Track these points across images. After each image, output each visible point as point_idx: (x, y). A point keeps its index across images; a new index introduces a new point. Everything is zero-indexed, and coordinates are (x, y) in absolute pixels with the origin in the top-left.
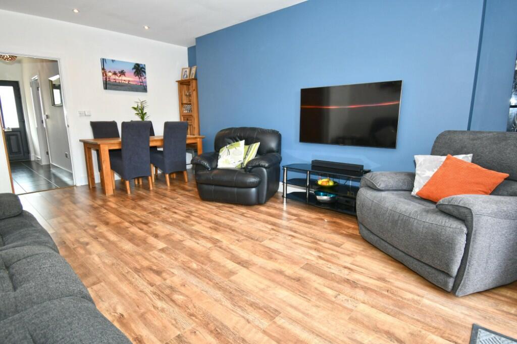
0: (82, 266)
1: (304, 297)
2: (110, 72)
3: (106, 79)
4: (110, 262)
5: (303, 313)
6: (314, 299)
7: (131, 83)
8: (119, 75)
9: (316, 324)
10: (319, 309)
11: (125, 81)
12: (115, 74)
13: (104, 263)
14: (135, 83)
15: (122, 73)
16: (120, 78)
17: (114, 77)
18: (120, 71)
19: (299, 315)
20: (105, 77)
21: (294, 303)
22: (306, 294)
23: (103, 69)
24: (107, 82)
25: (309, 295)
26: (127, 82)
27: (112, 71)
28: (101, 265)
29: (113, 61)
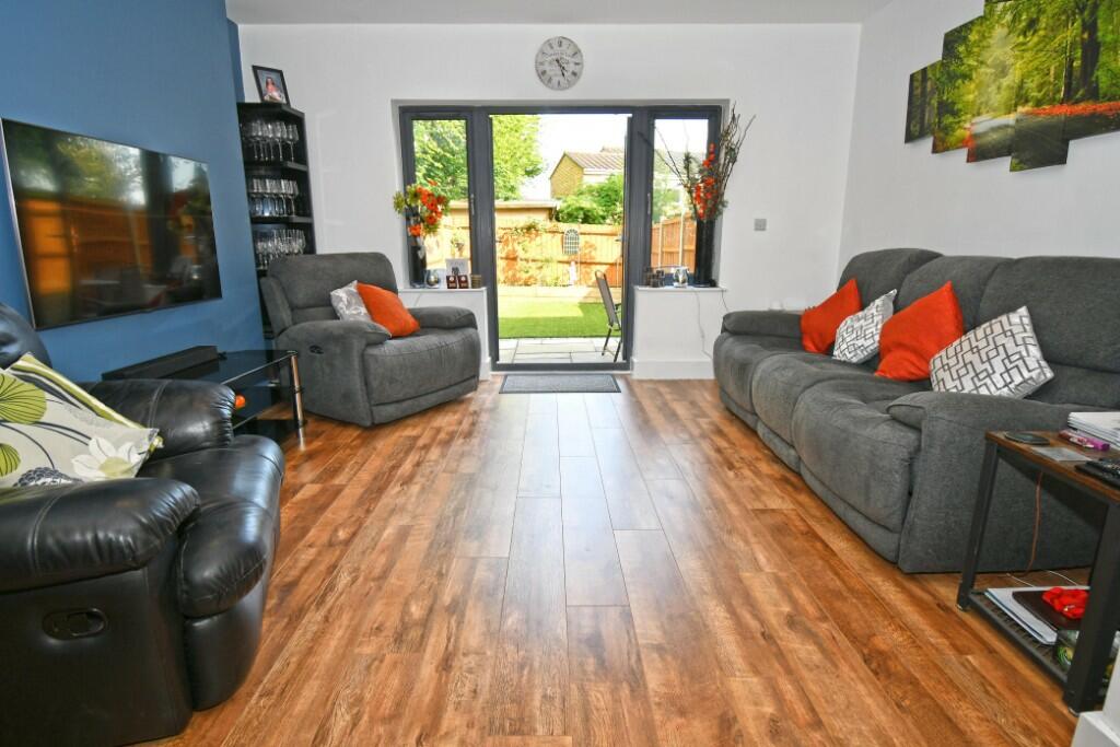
0: (790, 553)
4: (734, 540)
13: (747, 542)
28: (753, 540)
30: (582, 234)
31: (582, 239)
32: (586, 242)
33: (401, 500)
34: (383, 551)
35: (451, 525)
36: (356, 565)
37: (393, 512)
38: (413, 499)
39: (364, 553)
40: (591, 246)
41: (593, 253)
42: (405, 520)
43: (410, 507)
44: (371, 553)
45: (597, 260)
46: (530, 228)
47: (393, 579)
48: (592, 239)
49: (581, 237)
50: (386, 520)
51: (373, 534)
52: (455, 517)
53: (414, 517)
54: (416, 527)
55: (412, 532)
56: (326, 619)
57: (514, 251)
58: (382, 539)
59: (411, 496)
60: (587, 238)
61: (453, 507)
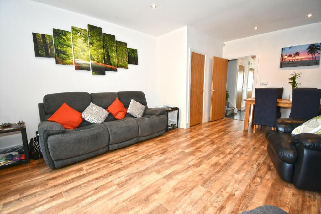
1: (127, 200)
2: (286, 55)
3: (282, 61)
5: (115, 197)
6: (124, 204)
7: (303, 60)
8: (293, 56)
9: (104, 200)
10: (114, 205)
11: (297, 59)
12: (290, 56)
14: (307, 60)
15: (297, 54)
16: (294, 58)
17: (289, 58)
18: (295, 53)
19: (114, 195)
20: (282, 60)
21: (124, 194)
22: (130, 201)
23: (282, 55)
24: (283, 63)
25: (129, 203)
26: (299, 60)
27: (288, 55)
29: (290, 48)
33: (236, 186)
34: (244, 169)
35: (223, 169)
36: (252, 169)
37: (240, 182)
38: (231, 184)
39: (250, 171)
42: (236, 176)
43: (234, 181)
44: (248, 170)
47: (242, 162)
50: (243, 179)
51: (247, 175)
52: (220, 171)
53: (233, 176)
54: (233, 172)
55: (235, 171)
56: (257, 161)
58: (245, 173)
59: (232, 186)
61: (219, 174)
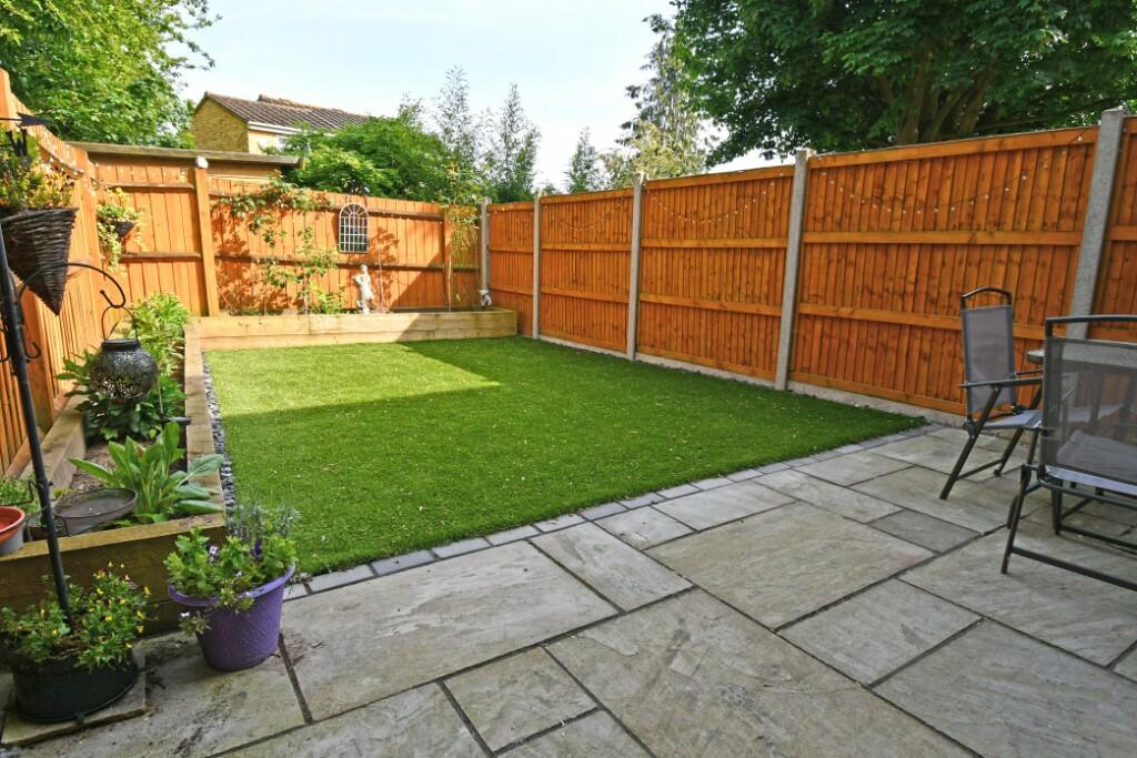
30: (373, 214)
31: (372, 223)
32: (380, 230)
40: (389, 237)
41: (393, 251)
45: (402, 262)
46: (270, 198)
48: (391, 225)
49: (371, 220)
57: (237, 242)
60: (382, 222)
